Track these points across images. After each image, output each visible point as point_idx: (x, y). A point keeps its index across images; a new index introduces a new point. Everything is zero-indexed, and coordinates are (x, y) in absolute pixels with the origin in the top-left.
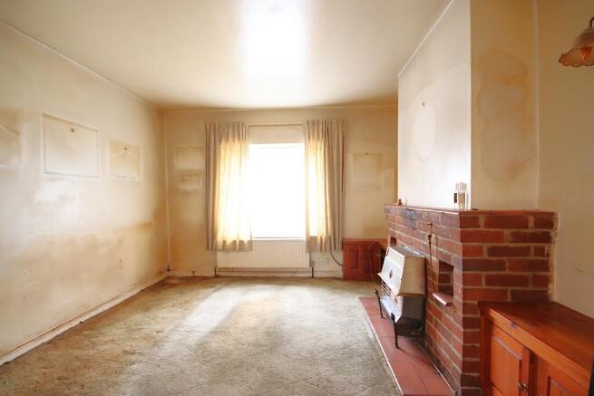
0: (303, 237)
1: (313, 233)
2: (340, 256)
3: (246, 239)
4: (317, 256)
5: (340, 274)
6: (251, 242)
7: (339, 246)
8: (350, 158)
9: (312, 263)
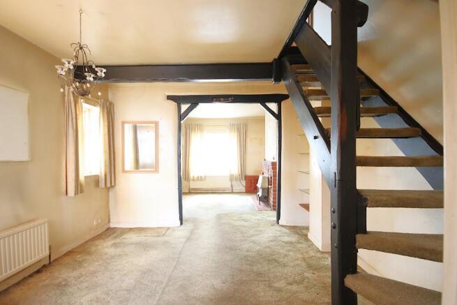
0: (228, 175)
1: (232, 173)
2: (244, 183)
3: (203, 176)
4: (234, 183)
5: (244, 191)
6: (205, 177)
7: (244, 178)
8: (248, 140)
9: (232, 186)
